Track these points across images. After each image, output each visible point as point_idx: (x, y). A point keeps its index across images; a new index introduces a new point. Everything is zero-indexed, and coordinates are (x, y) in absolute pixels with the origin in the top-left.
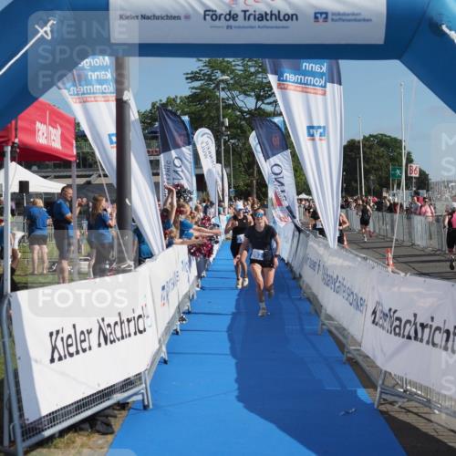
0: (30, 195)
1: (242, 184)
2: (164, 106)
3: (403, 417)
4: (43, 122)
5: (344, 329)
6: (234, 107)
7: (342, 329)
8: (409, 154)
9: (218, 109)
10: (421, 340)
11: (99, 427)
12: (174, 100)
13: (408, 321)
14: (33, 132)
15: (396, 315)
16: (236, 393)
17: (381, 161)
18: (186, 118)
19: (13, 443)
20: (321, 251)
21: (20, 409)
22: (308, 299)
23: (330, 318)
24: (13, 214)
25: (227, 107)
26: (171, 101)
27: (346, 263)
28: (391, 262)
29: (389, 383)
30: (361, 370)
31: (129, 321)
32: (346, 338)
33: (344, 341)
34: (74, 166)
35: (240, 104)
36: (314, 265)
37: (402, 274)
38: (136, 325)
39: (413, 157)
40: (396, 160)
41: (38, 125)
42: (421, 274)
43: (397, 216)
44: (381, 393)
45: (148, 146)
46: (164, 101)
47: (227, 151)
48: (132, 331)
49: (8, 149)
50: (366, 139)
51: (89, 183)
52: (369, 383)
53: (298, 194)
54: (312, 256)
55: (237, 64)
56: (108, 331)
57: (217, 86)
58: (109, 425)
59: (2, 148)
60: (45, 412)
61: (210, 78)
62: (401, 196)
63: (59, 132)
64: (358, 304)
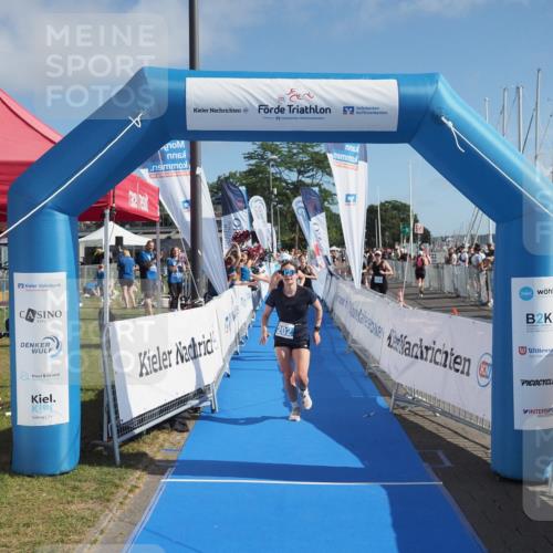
0: (124, 248)
1: (287, 239)
2: (227, 179)
3: (412, 418)
4: (134, 191)
5: (366, 351)
6: (281, 180)
7: (364, 351)
8: (415, 216)
9: (268, 181)
10: (426, 359)
11: (178, 426)
12: (235, 174)
13: (416, 345)
14: (127, 199)
15: (407, 340)
16: (283, 400)
17: (394, 221)
18: (243, 189)
19: (110, 438)
20: (348, 290)
21: (117, 412)
22: (338, 328)
23: (354, 342)
24: (111, 262)
25: (276, 179)
26: (232, 175)
27: (368, 300)
28: (402, 299)
29: (401, 392)
30: (379, 382)
31: (200, 344)
32: (368, 357)
33: (366, 360)
34: (158, 224)
35: (286, 177)
36: (342, 301)
37: (411, 308)
38: (206, 348)
39: (419, 218)
40: (406, 221)
41: (131, 193)
42: (425, 308)
43: (407, 264)
44: (395, 400)
45: (215, 209)
46: (227, 175)
47: (275, 213)
48: (203, 352)
49: (107, 212)
50: (382, 204)
51: (169, 238)
52: (385, 392)
53: (331, 246)
54: (342, 295)
55: (283, 147)
56: (184, 352)
57: (268, 164)
58: (185, 425)
59: (103, 211)
60: (135, 414)
61: (263, 158)
62: (409, 248)
63: (146, 199)
64: (377, 331)
